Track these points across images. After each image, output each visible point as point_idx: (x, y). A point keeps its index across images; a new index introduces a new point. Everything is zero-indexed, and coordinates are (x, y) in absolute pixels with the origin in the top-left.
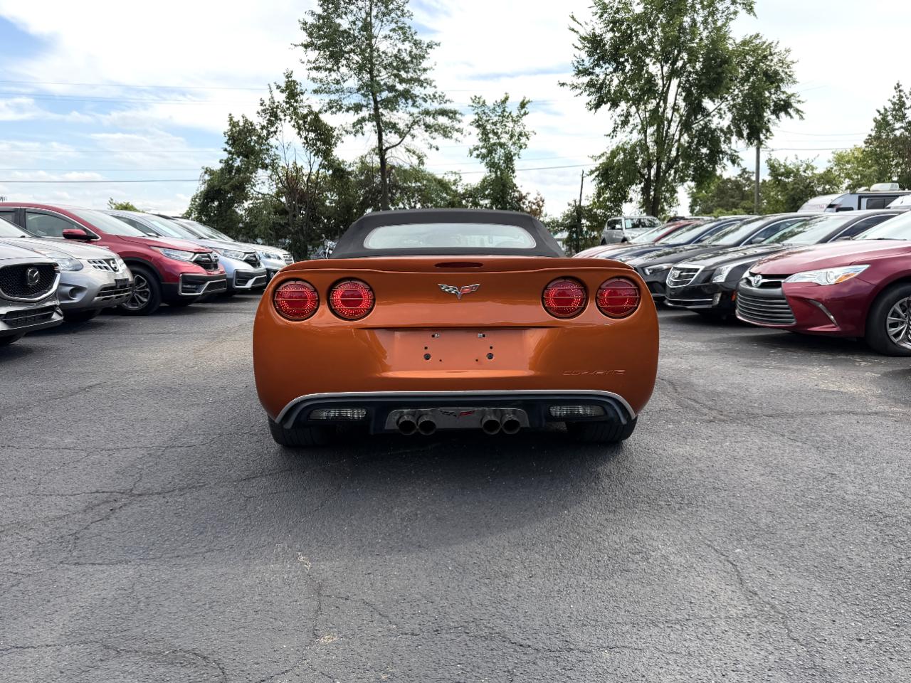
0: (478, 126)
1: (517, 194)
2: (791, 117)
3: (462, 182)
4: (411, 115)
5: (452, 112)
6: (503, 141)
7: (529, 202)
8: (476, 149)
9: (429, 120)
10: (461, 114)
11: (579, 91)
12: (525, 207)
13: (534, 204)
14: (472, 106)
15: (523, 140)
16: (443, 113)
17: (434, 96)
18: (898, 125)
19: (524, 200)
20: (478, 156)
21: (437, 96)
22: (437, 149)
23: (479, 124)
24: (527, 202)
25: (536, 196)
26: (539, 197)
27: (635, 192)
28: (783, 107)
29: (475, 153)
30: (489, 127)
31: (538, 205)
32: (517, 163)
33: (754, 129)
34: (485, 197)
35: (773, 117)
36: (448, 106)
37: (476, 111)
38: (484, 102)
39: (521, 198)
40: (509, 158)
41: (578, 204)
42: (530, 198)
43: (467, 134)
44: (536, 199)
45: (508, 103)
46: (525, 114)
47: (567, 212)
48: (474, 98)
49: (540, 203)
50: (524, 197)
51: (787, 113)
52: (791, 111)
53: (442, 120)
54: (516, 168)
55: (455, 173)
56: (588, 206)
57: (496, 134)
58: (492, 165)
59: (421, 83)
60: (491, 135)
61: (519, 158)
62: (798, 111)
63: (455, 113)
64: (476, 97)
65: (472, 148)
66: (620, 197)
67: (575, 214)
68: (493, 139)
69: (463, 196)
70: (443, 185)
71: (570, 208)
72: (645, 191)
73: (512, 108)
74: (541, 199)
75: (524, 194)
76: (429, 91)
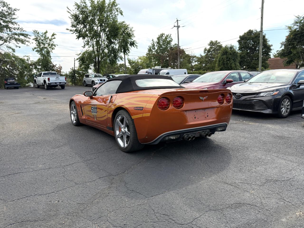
0: (36, 41)
1: (52, 65)
2: (135, 47)
3: (30, 60)
4: (8, 34)
5: (26, 35)
6: (45, 46)
7: (57, 68)
8: (35, 48)
9: (17, 37)
10: (29, 35)
11: (72, 32)
12: (55, 69)
13: (59, 68)
14: (34, 33)
15: (53, 47)
16: (23, 35)
17: (19, 28)
18: (153, 51)
19: (55, 67)
20: (37, 51)
21: (20, 28)
22: (20, 47)
23: (36, 39)
24: (56, 68)
25: (59, 66)
26: (60, 66)
27: (92, 66)
28: (132, 44)
29: (35, 50)
30: (40, 41)
31: (60, 69)
32: (51, 54)
33: (125, 50)
34: (40, 65)
35: (130, 47)
36: (24, 33)
37: (35, 35)
38: (38, 32)
39: (54, 66)
40: (48, 52)
41: (73, 69)
42: (57, 66)
43: (31, 43)
44: (59, 67)
45: (47, 34)
46: (54, 38)
47: (70, 72)
48: (34, 31)
49: (61, 68)
50: (55, 66)
51: (134, 46)
52: (134, 45)
53: (22, 37)
54: (51, 56)
55: (27, 56)
56: (77, 70)
57: (43, 44)
58: (42, 55)
59: (12, 23)
60: (41, 44)
61: (52, 52)
62: (136, 45)
63: (27, 35)
64: (35, 30)
65: (33, 48)
66: (87, 68)
67: (73, 72)
68: (42, 46)
69: (31, 65)
70: (22, 61)
71: (71, 70)
72: (95, 66)
73: (49, 35)
74: (61, 67)
75: (55, 65)
76: (16, 26)
